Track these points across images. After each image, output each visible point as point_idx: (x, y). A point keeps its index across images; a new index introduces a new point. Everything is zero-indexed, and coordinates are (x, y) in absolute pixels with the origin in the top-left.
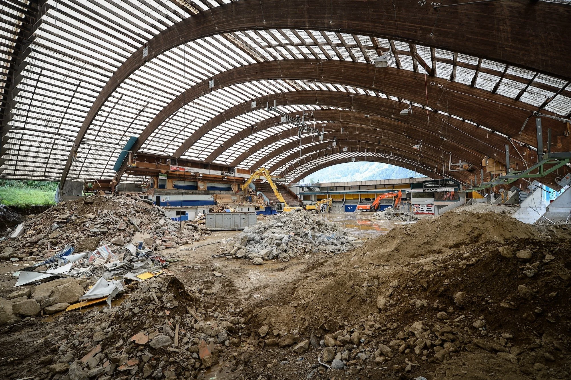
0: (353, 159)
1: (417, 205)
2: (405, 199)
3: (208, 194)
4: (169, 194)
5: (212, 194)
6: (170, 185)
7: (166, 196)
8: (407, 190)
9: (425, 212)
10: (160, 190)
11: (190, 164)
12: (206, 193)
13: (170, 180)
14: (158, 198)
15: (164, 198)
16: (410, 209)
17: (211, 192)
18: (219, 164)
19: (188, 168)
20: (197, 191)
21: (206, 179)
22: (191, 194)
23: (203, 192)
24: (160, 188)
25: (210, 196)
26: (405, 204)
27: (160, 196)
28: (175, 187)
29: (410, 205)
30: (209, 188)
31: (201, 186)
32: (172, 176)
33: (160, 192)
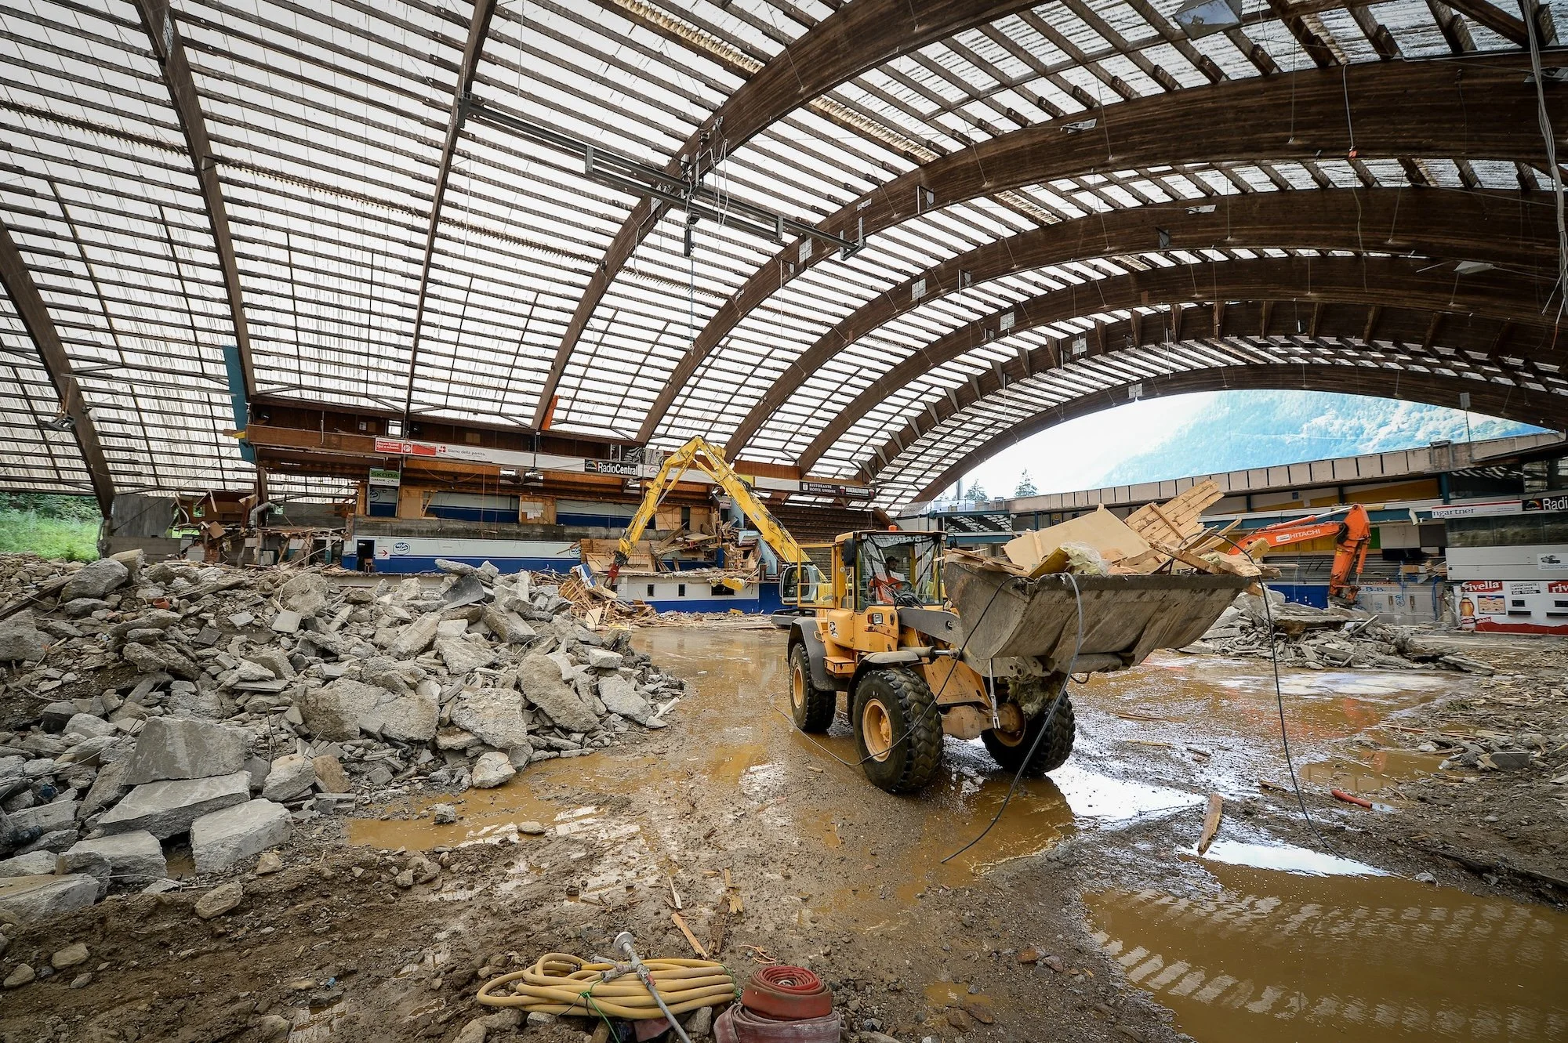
0: (1136, 391)
1: (1491, 587)
2: (1415, 556)
3: (558, 537)
4: (408, 533)
5: (575, 538)
6: (413, 506)
7: (397, 540)
8: (1415, 506)
9: (1539, 618)
10: (373, 519)
11: (477, 438)
12: (551, 533)
13: (415, 491)
14: (367, 549)
15: (386, 547)
16: (1439, 605)
17: (569, 531)
18: (582, 435)
19: (448, 447)
20: (515, 528)
21: (553, 488)
22: (490, 536)
23: (539, 530)
24: (373, 514)
25: (568, 545)
26: (1412, 577)
27: (374, 538)
28: (432, 511)
29: (1443, 583)
30: (564, 519)
31: (532, 510)
32: (415, 476)
33: (375, 529)
